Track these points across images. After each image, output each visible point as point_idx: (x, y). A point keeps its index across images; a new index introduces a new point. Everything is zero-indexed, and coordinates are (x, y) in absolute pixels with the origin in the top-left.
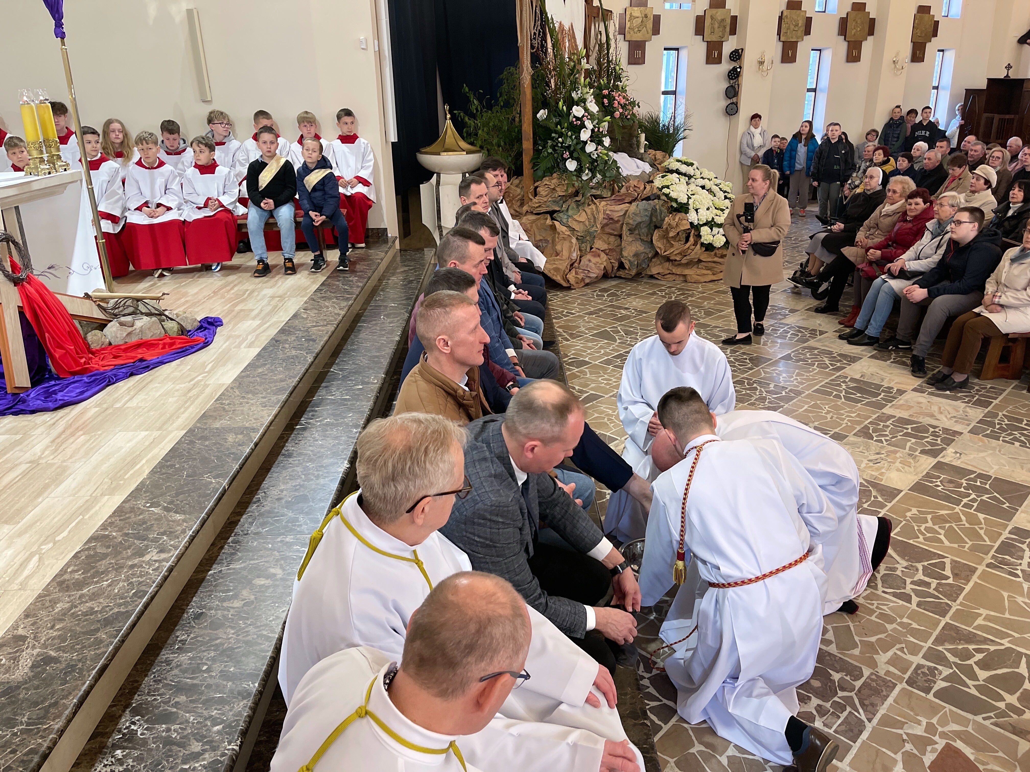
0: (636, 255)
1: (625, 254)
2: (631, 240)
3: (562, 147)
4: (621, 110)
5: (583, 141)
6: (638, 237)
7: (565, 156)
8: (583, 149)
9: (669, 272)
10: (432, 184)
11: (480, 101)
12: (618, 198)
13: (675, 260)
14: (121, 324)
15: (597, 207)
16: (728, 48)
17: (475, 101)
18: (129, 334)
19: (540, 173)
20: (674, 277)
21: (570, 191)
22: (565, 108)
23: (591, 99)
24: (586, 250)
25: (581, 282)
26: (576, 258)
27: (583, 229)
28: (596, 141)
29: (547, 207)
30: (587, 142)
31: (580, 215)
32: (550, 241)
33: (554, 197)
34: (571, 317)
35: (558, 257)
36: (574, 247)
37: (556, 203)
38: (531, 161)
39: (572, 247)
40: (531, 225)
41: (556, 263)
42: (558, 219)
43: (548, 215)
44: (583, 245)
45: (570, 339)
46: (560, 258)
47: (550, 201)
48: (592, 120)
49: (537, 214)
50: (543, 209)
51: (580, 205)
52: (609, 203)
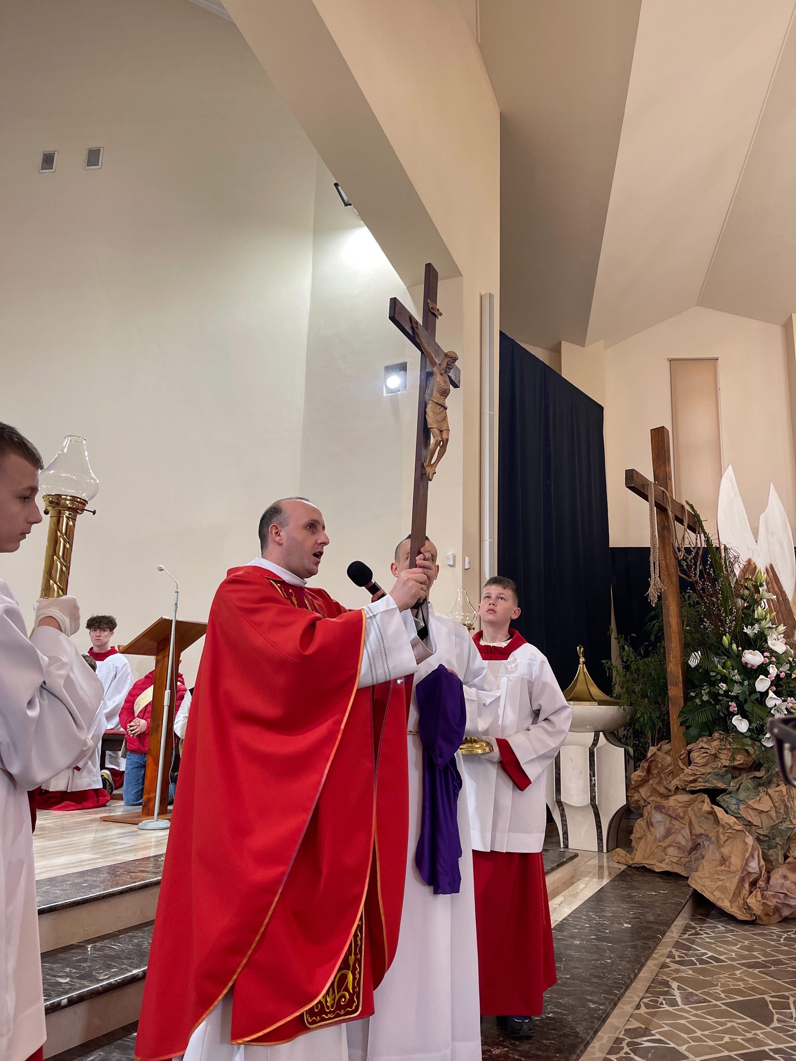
3: (726, 696)
5: (760, 692)
7: (731, 709)
8: (761, 703)
11: (634, 648)
19: (694, 732)
21: (740, 759)
22: (734, 646)
23: (775, 636)
24: (777, 860)
25: (774, 913)
26: (757, 870)
27: (767, 823)
28: (785, 692)
29: (706, 782)
30: (767, 692)
31: (760, 799)
32: (713, 839)
33: (717, 768)
34: (712, 966)
35: (723, 868)
36: (750, 850)
37: (721, 777)
38: (679, 716)
39: (746, 850)
40: (683, 809)
41: (722, 877)
42: (722, 804)
43: (706, 795)
44: (771, 852)
45: (680, 1003)
46: (726, 869)
47: (709, 773)
48: (779, 664)
49: (693, 792)
50: (699, 785)
51: (761, 783)
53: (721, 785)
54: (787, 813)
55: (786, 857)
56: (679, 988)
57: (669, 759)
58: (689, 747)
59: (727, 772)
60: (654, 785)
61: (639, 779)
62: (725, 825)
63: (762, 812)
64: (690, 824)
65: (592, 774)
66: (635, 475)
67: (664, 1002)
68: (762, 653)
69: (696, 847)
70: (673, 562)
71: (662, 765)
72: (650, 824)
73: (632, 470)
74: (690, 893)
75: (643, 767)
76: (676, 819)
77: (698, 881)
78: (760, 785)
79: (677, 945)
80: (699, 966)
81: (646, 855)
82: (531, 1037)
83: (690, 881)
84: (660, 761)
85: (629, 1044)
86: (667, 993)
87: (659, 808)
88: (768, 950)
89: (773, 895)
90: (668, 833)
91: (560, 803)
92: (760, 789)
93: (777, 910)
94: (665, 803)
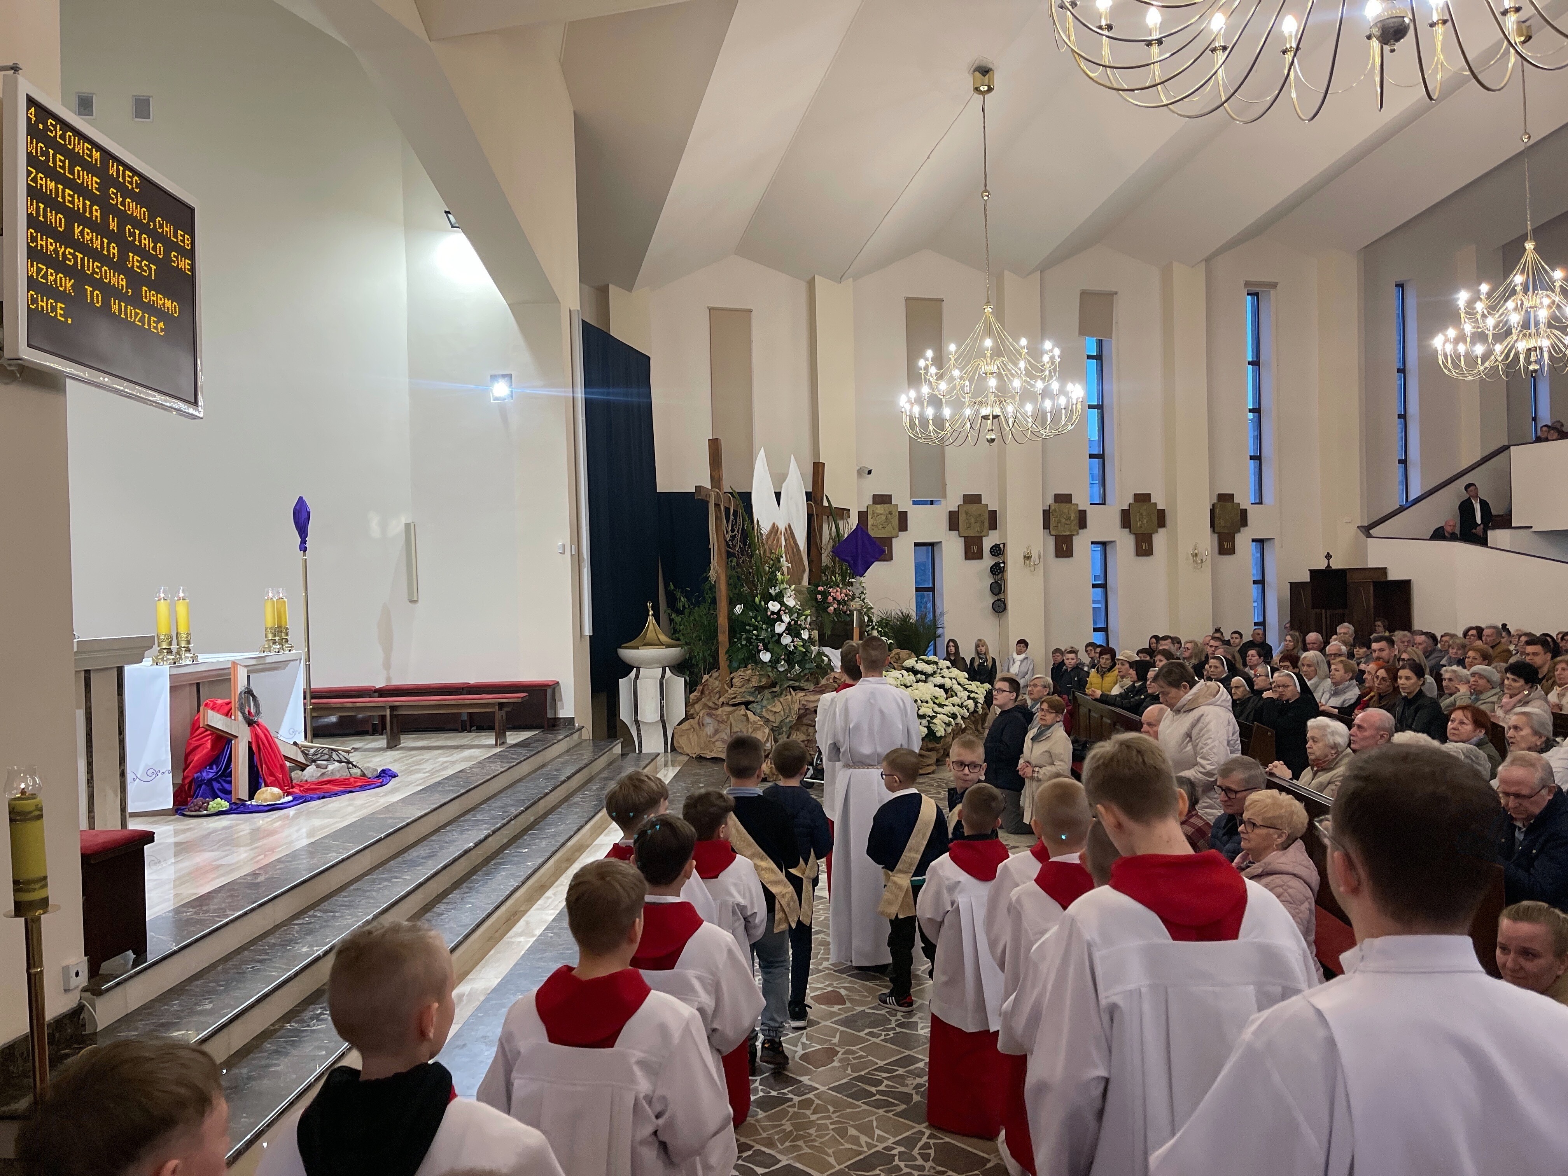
3: (757, 639)
4: (835, 606)
5: (778, 634)
7: (759, 648)
8: (778, 642)
10: (630, 679)
11: (689, 599)
12: (817, 689)
14: (318, 766)
15: (793, 698)
16: (988, 543)
17: (682, 598)
18: (323, 774)
19: (735, 664)
21: (764, 681)
22: (763, 603)
23: (788, 596)
27: (779, 719)
28: (793, 633)
29: (742, 697)
30: (782, 634)
31: (775, 705)
33: (749, 688)
37: (751, 694)
38: (726, 653)
42: (752, 710)
43: (742, 706)
47: (744, 692)
48: (790, 613)
49: (733, 705)
50: (738, 701)
51: (776, 695)
52: (808, 694)
53: (751, 699)
54: (790, 712)
57: (717, 683)
58: (732, 675)
59: (755, 690)
60: (706, 702)
61: (695, 699)
62: (753, 722)
63: (776, 712)
64: (731, 725)
65: (662, 699)
66: (702, 490)
71: (712, 688)
72: (702, 725)
73: (700, 486)
75: (697, 690)
76: (722, 723)
78: (775, 696)
84: (710, 684)
87: (709, 715)
90: (716, 732)
91: (637, 722)
92: (776, 698)
94: (714, 713)
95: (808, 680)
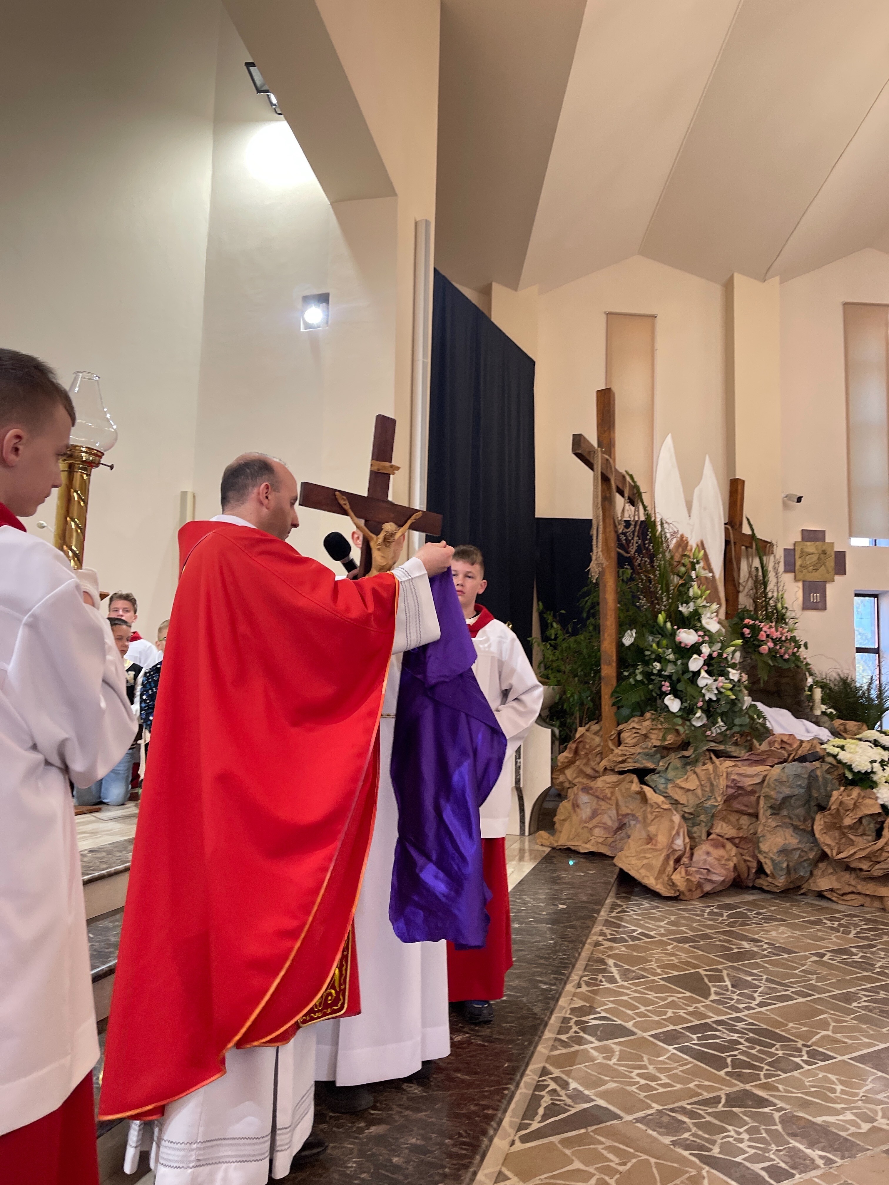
0: (784, 851)
1: (764, 847)
2: (774, 824)
3: (660, 676)
4: (771, 644)
5: (693, 671)
6: (788, 820)
7: (664, 689)
8: (693, 683)
9: (851, 889)
12: (754, 758)
13: (861, 870)
15: (716, 768)
17: (555, 625)
19: (625, 712)
20: (861, 900)
21: (670, 739)
22: (669, 625)
23: (708, 615)
24: (700, 836)
25: (696, 889)
26: (682, 847)
27: (693, 801)
28: (716, 672)
29: (635, 762)
30: (699, 672)
31: (687, 778)
32: (640, 818)
33: (646, 748)
34: (644, 943)
35: (649, 846)
36: (676, 828)
37: (649, 756)
38: (612, 696)
39: (673, 828)
40: (611, 790)
41: (648, 855)
42: (650, 784)
43: (635, 776)
44: (695, 829)
45: (619, 979)
46: (653, 847)
47: (639, 753)
48: (711, 643)
49: (621, 773)
50: (628, 766)
51: (688, 763)
52: (739, 764)
53: (650, 765)
54: (712, 791)
55: (709, 834)
56: (616, 965)
57: (597, 740)
58: (620, 727)
59: (656, 752)
60: (581, 766)
61: (566, 760)
62: (654, 804)
63: (689, 790)
64: (617, 804)
66: (582, 441)
67: (603, 980)
68: (696, 631)
69: (622, 826)
70: (612, 536)
71: (590, 746)
72: (576, 806)
73: (580, 435)
74: (617, 871)
75: (570, 748)
76: (603, 799)
77: (625, 859)
79: (607, 923)
80: (631, 943)
81: (571, 837)
82: (491, 1021)
83: (615, 861)
84: (589, 741)
85: (577, 1023)
86: (604, 971)
87: (586, 789)
88: (695, 925)
89: (696, 871)
90: (595, 814)
92: (688, 767)
93: (699, 885)
94: (592, 784)
95: (736, 744)
